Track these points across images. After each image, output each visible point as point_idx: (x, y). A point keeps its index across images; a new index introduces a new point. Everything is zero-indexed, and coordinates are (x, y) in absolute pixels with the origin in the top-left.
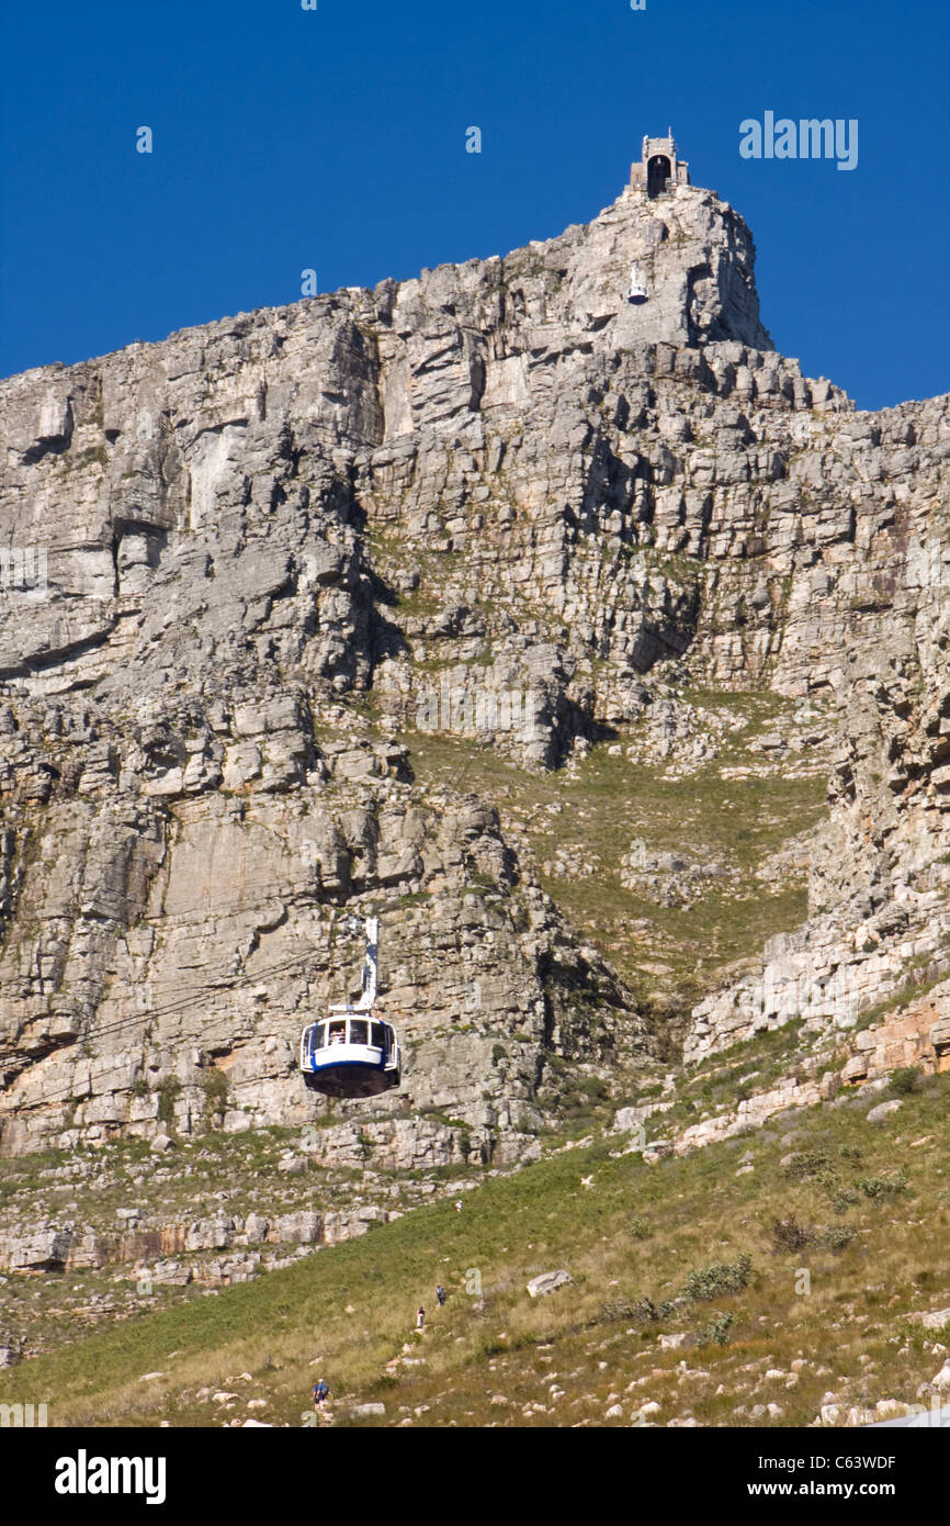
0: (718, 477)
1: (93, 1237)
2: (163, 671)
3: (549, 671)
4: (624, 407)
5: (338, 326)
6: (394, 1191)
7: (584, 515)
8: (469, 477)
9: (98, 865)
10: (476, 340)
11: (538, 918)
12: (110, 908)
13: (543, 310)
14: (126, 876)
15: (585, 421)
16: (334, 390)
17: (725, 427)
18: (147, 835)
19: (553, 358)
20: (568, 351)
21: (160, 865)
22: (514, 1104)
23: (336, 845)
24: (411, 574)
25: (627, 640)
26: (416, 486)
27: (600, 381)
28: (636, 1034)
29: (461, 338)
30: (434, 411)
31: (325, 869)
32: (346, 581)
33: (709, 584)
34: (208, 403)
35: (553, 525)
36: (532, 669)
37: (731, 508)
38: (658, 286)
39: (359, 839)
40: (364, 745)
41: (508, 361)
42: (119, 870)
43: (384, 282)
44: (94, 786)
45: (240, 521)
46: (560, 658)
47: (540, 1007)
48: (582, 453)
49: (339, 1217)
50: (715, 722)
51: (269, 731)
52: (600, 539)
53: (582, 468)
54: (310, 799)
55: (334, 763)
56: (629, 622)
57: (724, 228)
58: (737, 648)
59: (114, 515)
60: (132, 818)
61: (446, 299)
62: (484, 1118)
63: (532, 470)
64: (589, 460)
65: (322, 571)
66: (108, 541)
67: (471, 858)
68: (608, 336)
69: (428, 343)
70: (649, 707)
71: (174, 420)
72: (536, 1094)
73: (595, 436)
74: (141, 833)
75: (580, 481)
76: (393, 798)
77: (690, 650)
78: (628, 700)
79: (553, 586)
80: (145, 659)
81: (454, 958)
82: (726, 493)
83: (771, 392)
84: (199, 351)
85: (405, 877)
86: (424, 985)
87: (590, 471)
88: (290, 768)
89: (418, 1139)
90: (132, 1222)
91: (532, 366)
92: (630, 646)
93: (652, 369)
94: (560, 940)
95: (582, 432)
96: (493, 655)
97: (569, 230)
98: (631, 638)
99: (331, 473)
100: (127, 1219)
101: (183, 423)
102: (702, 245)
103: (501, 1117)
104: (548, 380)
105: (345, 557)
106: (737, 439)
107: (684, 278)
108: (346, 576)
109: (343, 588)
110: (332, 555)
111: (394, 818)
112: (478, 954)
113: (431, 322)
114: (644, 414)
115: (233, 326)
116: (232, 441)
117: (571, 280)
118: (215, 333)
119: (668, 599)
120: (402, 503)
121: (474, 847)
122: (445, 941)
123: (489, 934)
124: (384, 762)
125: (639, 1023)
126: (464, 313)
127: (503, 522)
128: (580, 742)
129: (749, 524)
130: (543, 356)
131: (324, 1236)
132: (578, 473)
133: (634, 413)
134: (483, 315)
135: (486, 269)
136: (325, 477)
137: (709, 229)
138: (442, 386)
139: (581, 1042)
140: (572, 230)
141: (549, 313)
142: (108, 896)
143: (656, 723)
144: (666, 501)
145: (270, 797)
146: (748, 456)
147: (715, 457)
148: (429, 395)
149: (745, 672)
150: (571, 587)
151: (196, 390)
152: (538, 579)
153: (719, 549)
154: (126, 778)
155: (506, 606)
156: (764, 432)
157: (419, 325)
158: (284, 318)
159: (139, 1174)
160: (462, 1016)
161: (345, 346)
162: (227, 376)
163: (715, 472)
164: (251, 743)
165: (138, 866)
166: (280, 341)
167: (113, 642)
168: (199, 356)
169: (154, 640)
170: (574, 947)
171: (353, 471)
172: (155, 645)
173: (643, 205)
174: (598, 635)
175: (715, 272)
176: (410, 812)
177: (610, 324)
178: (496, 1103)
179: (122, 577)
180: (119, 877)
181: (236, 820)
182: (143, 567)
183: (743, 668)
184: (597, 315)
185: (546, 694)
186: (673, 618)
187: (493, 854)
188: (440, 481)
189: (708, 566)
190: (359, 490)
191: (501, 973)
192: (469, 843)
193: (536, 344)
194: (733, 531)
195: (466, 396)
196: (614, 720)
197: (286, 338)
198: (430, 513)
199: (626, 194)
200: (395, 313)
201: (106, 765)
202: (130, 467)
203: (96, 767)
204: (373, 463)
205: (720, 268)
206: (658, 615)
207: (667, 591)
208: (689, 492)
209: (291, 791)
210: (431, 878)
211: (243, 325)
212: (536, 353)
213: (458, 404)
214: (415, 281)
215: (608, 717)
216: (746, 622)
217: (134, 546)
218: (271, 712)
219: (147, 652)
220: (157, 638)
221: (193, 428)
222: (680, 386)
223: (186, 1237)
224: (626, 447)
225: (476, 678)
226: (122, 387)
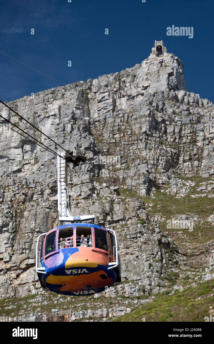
0: (183, 123)
1: (46, 317)
2: (45, 173)
3: (145, 171)
4: (158, 106)
5: (78, 90)
6: (127, 302)
7: (150, 133)
8: (120, 124)
9: (40, 219)
10: (113, 93)
11: (157, 230)
12: (43, 230)
13: (130, 85)
14: (47, 221)
15: (149, 109)
16: (78, 107)
17: (183, 110)
18: (52, 211)
19: (134, 97)
20: (137, 95)
21: (55, 219)
22: (156, 279)
23: (102, 212)
24: (107, 148)
25: (163, 164)
26: (106, 126)
27: (151, 99)
28: (184, 261)
29: (109, 93)
30: (103, 111)
31: (100, 218)
32: (92, 149)
33: (182, 150)
34: (45, 110)
35: (142, 135)
36: (141, 171)
37: (187, 131)
38: (160, 78)
39: (108, 210)
40: (107, 186)
41: (122, 98)
42: (45, 220)
43: (89, 80)
44: (37, 198)
45: (63, 135)
46: (148, 168)
47: (159, 253)
48: (149, 117)
49: (113, 310)
50: (188, 184)
51: (82, 183)
52: (154, 139)
53: (149, 121)
54: (95, 200)
55: (100, 191)
56: (163, 159)
57: (176, 63)
58: (190, 166)
59: (22, 139)
60: (48, 206)
61: (105, 83)
62: (148, 283)
63: (136, 122)
64: (151, 119)
65: (86, 147)
66: (20, 146)
67: (138, 215)
68: (148, 91)
69: (101, 94)
70: (170, 180)
71: (37, 115)
72: (161, 276)
73: (152, 113)
74: (51, 210)
75: (148, 124)
76: (117, 200)
77: (178, 167)
78: (165, 178)
79: (143, 150)
80: (40, 170)
81: (136, 241)
82: (185, 127)
83: (193, 102)
84: (43, 98)
85: (121, 220)
86: (128, 248)
87: (151, 121)
88: (89, 192)
89: (131, 289)
90: (56, 313)
91: (128, 100)
92: (163, 165)
93: (163, 97)
94: (163, 236)
95: (148, 112)
96: (130, 167)
97: (136, 65)
98: (163, 163)
99: (85, 123)
100: (55, 312)
101: (39, 116)
102: (172, 67)
103: (152, 282)
104: (132, 103)
105: (91, 143)
106: (187, 113)
107: (167, 76)
108: (92, 148)
109: (91, 151)
110: (88, 142)
111: (117, 205)
112: (142, 240)
113: (102, 89)
114: (163, 108)
115: (51, 91)
116: (52, 120)
117: (138, 78)
118: (46, 93)
119: (172, 154)
120: (103, 131)
121: (139, 212)
122: (133, 236)
123: (145, 234)
124: (113, 191)
125: (185, 258)
126: (110, 87)
127: (129, 135)
128: (154, 189)
129: (191, 135)
130: (131, 97)
131: (109, 315)
132: (148, 122)
133: (160, 107)
134: (115, 87)
135: (115, 76)
136: (83, 124)
137: (173, 63)
138: (105, 105)
139: (170, 263)
140: (137, 65)
141: (132, 86)
142: (42, 227)
143: (172, 184)
144: (170, 129)
145: (84, 200)
146: (190, 117)
147: (181, 118)
148: (102, 107)
149: (192, 172)
150: (148, 151)
151: (42, 107)
152: (139, 149)
153: (184, 141)
154: (45, 196)
155: (131, 156)
156: (193, 112)
157: (99, 90)
158: (64, 89)
159: (56, 300)
160: (139, 256)
161: (80, 96)
162: (50, 103)
163: (182, 122)
164: (78, 187)
165: (50, 219)
166: (63, 95)
167: (23, 171)
168: (43, 99)
169: (42, 166)
170: (166, 238)
171: (90, 123)
172: (43, 167)
173: (155, 58)
174: (155, 163)
175: (175, 74)
176: (121, 203)
177: (148, 88)
178: (151, 279)
179: (24, 155)
180: (45, 222)
181: (75, 206)
182: (30, 152)
183: (192, 171)
184: (145, 86)
185: (145, 177)
186: (173, 158)
187: (143, 214)
188: (112, 124)
189: (181, 145)
190: (91, 128)
191: (149, 244)
192: (137, 211)
193: (129, 93)
194: (187, 136)
195: (111, 107)
196: (161, 184)
197: (65, 94)
198: (110, 133)
199: (151, 55)
200: (92, 87)
201: (40, 193)
202: (26, 127)
203: (37, 193)
204: (95, 121)
205: (176, 73)
206: (170, 158)
207: (172, 152)
208: (175, 127)
209: (90, 198)
210: (128, 220)
211: (54, 91)
212: (129, 96)
213: (109, 109)
214: (97, 79)
215: (160, 183)
216: (192, 159)
217: (28, 147)
218: (83, 178)
219: (40, 168)
220: (43, 165)
221: (42, 117)
222: (171, 101)
223: (71, 316)
224: (159, 116)
225: (126, 173)
226: (23, 107)
